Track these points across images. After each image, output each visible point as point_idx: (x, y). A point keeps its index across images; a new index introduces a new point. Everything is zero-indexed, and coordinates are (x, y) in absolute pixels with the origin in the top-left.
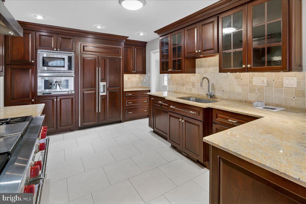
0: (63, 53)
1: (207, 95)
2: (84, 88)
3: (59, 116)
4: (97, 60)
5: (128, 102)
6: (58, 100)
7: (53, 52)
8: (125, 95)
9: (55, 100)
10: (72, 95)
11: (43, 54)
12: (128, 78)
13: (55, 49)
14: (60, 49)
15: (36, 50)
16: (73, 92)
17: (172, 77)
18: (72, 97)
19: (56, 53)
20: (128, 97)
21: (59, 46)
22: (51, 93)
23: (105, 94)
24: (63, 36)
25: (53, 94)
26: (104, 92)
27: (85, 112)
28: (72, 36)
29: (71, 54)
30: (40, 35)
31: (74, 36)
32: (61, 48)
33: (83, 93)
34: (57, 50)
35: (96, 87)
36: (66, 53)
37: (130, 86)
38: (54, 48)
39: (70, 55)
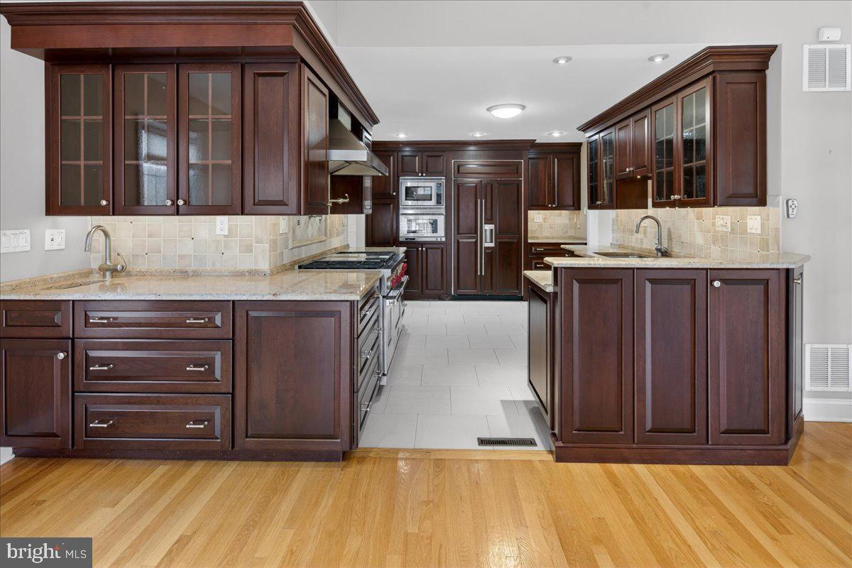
0: (431, 179)
1: (657, 250)
2: (458, 233)
3: (424, 273)
4: (478, 188)
5: (536, 264)
6: (424, 249)
7: (418, 179)
8: (531, 249)
9: (420, 249)
10: (441, 243)
11: (407, 182)
12: (544, 219)
13: (420, 175)
14: (426, 173)
15: (398, 177)
16: (444, 239)
17: (617, 216)
18: (442, 246)
19: (421, 179)
20: (536, 254)
21: (424, 170)
22: (414, 239)
23: (492, 245)
24: (429, 154)
25: (417, 240)
26: (492, 242)
27: (461, 273)
28: (442, 151)
29: (441, 179)
30: (403, 156)
31: (445, 151)
32: (427, 171)
33: (458, 241)
34: (422, 176)
35: (476, 233)
36: (434, 179)
37: (548, 235)
38: (418, 173)
39: (440, 182)
